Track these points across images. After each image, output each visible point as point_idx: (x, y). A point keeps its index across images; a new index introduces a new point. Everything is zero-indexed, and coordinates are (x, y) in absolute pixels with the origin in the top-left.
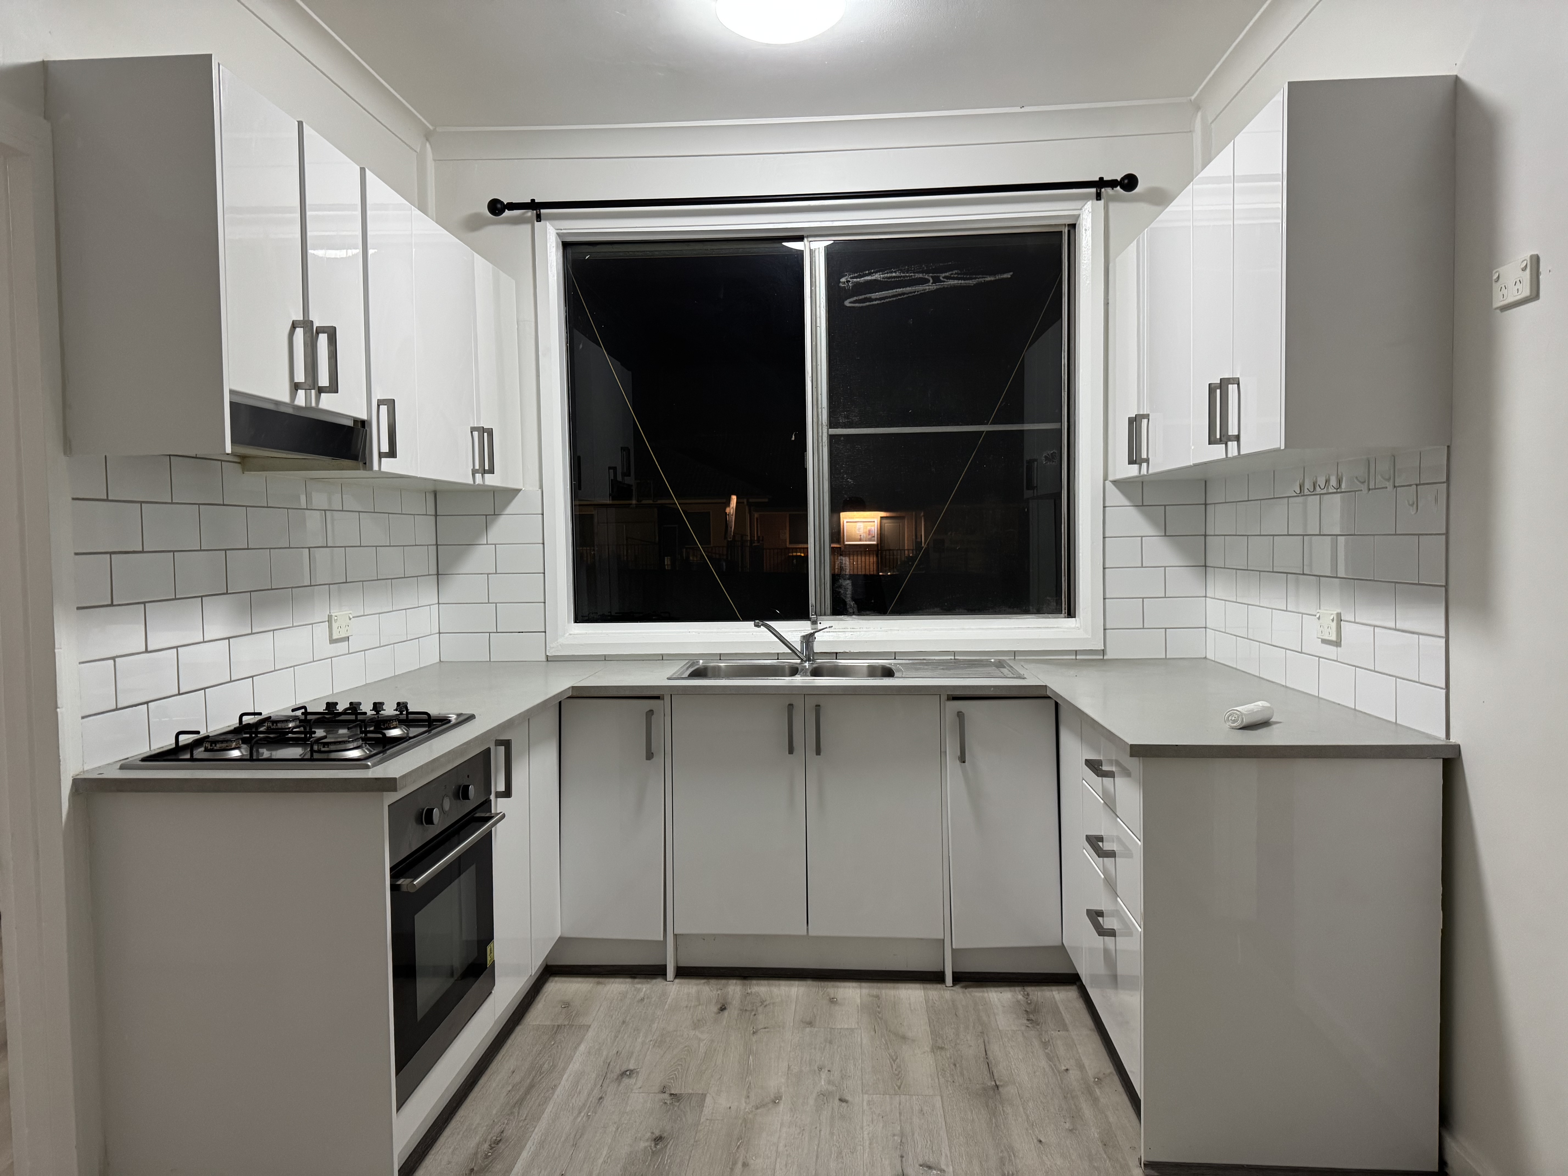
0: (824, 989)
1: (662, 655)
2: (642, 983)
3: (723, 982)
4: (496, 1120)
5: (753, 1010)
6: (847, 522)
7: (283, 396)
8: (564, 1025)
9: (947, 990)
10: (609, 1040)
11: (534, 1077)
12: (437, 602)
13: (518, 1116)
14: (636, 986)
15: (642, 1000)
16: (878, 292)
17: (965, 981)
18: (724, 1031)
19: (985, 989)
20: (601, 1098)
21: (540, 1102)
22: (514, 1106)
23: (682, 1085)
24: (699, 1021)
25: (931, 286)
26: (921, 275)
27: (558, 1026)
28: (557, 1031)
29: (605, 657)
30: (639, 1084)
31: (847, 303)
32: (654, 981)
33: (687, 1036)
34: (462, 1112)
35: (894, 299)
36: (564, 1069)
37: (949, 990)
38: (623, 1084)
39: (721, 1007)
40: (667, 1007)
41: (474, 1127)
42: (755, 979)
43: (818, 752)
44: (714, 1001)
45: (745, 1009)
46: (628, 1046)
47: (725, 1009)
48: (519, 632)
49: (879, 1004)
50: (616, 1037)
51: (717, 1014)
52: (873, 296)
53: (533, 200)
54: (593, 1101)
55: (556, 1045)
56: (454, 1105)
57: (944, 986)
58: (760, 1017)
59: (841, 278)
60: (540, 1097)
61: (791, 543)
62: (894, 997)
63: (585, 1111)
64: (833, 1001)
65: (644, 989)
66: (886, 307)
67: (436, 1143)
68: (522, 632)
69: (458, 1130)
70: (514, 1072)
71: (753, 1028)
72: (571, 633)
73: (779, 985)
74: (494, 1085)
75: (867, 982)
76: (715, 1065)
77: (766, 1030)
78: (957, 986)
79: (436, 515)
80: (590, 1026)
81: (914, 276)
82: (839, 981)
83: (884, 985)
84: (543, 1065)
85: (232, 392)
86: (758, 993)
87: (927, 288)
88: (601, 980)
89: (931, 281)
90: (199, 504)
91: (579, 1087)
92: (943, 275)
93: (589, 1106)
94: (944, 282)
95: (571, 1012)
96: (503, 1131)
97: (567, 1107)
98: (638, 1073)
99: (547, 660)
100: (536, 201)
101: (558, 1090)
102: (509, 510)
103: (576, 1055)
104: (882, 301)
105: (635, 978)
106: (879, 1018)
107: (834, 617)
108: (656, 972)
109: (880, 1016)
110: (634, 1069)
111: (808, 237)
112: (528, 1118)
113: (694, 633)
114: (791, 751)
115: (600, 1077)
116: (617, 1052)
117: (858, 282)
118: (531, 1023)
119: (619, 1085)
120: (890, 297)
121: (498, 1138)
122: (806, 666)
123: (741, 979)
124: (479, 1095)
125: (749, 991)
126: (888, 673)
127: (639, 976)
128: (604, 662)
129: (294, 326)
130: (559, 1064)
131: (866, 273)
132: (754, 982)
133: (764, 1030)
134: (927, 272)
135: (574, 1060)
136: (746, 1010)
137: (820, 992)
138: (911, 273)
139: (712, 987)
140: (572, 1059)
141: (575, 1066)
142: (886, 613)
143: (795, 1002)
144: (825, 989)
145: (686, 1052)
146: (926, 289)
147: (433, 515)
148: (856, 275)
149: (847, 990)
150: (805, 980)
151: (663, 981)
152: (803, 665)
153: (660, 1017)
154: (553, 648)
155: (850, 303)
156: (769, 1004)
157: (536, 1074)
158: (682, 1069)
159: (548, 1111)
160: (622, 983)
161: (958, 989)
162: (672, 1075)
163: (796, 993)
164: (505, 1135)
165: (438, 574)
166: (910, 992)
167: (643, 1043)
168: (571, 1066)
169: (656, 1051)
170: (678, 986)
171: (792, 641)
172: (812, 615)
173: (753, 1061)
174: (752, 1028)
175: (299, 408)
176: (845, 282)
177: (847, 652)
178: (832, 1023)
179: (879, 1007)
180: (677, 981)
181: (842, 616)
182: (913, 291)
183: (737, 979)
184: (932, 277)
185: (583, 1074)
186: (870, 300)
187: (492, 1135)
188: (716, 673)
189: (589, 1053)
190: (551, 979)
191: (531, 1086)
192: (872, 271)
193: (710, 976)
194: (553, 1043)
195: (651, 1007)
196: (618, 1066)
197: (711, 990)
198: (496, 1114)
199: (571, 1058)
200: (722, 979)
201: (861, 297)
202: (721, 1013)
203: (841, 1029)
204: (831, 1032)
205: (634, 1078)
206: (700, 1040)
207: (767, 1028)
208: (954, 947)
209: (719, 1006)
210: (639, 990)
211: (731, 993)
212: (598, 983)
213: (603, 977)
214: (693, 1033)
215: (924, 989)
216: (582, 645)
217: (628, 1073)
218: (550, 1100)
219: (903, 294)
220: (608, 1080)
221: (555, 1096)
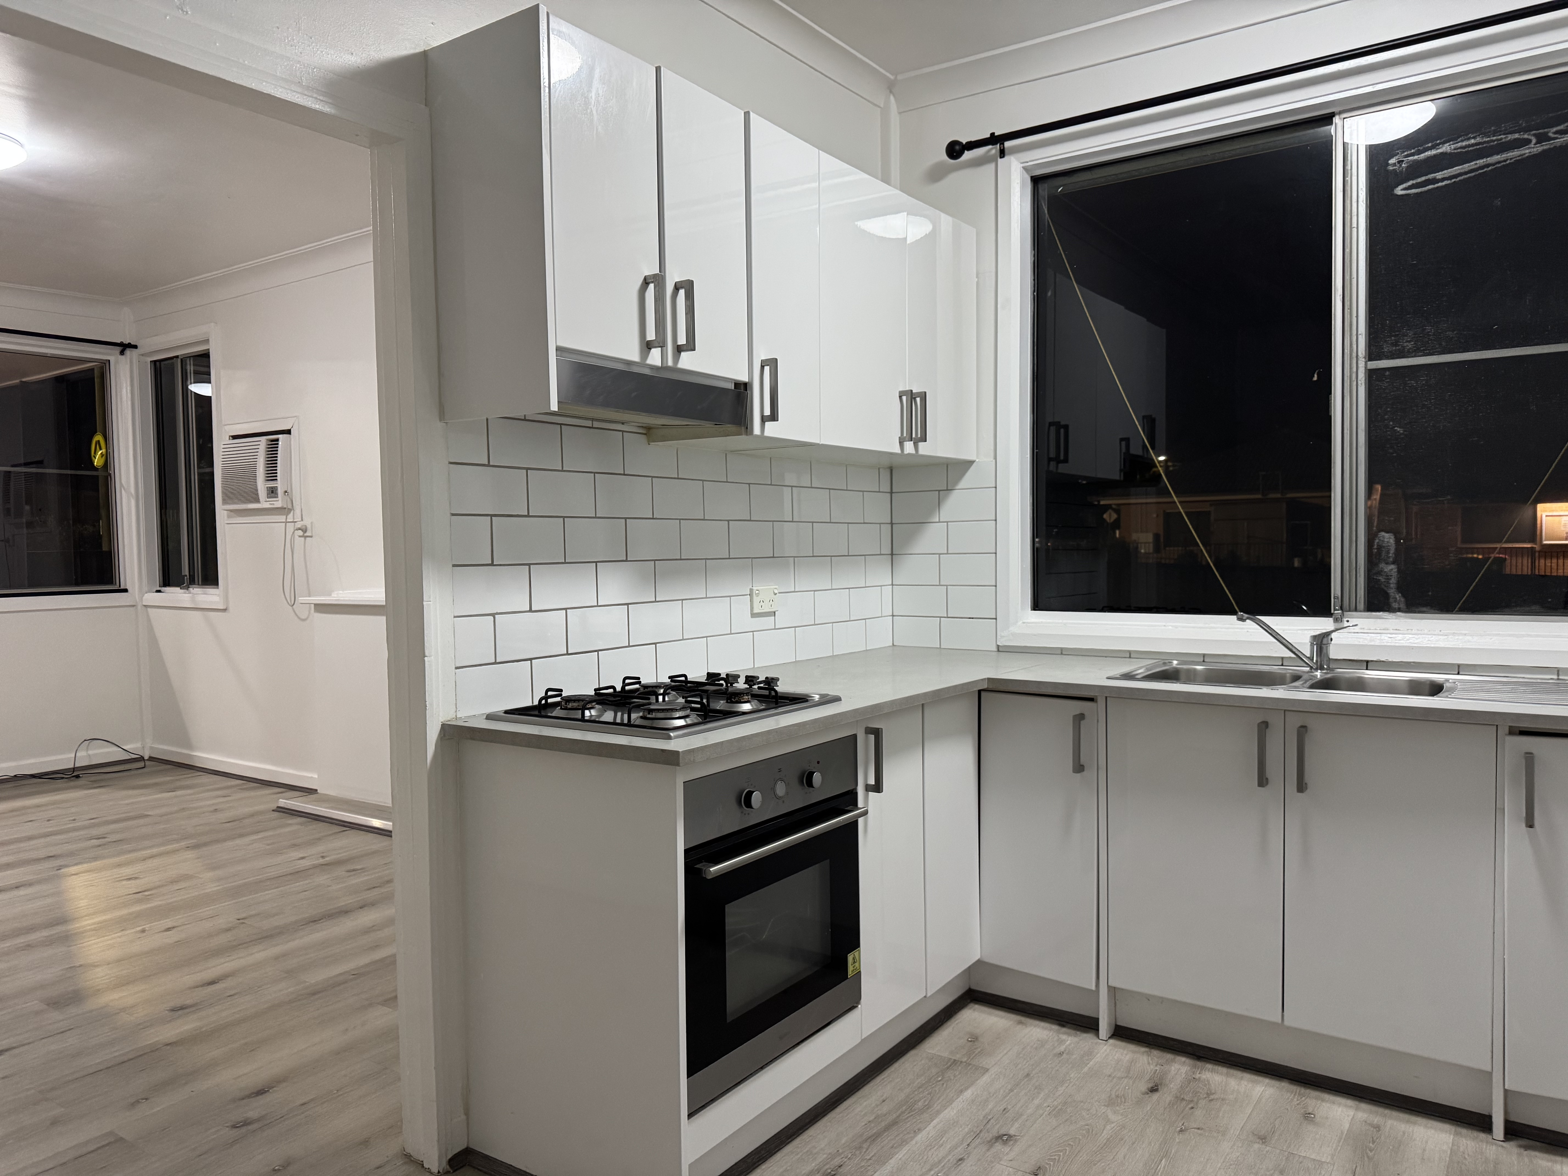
0: (1301, 1098)
1: (1130, 652)
2: (1069, 1035)
3: (1169, 1056)
4: (840, 1151)
5: (1192, 1101)
6: (1547, 516)
7: (633, 354)
8: (961, 1062)
9: (1492, 1144)
10: (1002, 1091)
11: (903, 1112)
12: (891, 583)
13: (865, 1152)
14: (1061, 1036)
15: (1061, 1054)
16: (1447, 169)
17: (1528, 1139)
18: (1143, 1118)
19: (1559, 1159)
20: (961, 1160)
21: (894, 1144)
22: (866, 1140)
23: (1061, 1171)
24: (1117, 1096)
25: (1534, 148)
26: (1517, 136)
27: (955, 1060)
28: (950, 1066)
29: (1062, 650)
30: (1012, 1155)
31: (1399, 191)
32: (1085, 1035)
33: (1095, 1112)
34: (812, 1132)
35: (1473, 174)
36: (938, 1113)
37: (1496, 1144)
38: (993, 1150)
39: (1152, 1087)
40: (1086, 1069)
41: (815, 1151)
42: (1210, 1063)
43: (1301, 787)
44: (1147, 1077)
45: (1182, 1097)
46: (1019, 1105)
47: (1156, 1090)
48: (970, 618)
49: (1375, 1138)
50: (1011, 1090)
51: (1143, 1094)
52: (1439, 175)
53: (993, 134)
54: (951, 1161)
55: (941, 1082)
56: (807, 1121)
57: (1490, 1137)
58: (1198, 1113)
59: (1390, 159)
60: (897, 1139)
61: (1463, 542)
62: (1404, 1133)
63: (936, 1170)
64: (1308, 1117)
65: (1068, 1043)
66: (1457, 188)
67: (771, 1158)
68: (973, 618)
69: (799, 1150)
70: (884, 1101)
71: (1183, 1125)
72: (1024, 621)
73: (1242, 1078)
74: (858, 1109)
75: (1369, 1103)
76: (1114, 1158)
77: (1199, 1131)
78: (1512, 1143)
79: (891, 493)
80: (987, 1070)
81: (1505, 138)
82: (1329, 1093)
83: (1395, 1114)
84: (918, 1102)
85: (559, 349)
86: (1208, 1081)
87: (1527, 151)
88: (1023, 1019)
89: (1534, 141)
90: (595, 473)
91: (944, 1139)
92: (1555, 129)
93: (944, 1166)
94: (1557, 138)
95: (975, 1049)
96: (842, 1165)
97: (921, 1158)
98: (1016, 1141)
99: (998, 651)
100: (996, 134)
101: (920, 1136)
102: (963, 484)
103: (958, 1100)
104: (1453, 180)
105: (1063, 1026)
106: (1368, 1157)
107: (1369, 613)
108: (1088, 1025)
109: (1371, 1154)
110: (1015, 1136)
111: (1340, 113)
112: (873, 1158)
113: (1170, 627)
114: (1263, 781)
115: (972, 1133)
116: (1005, 1109)
117: (1415, 160)
118: (927, 1050)
119: (988, 1150)
120: (1466, 173)
121: (832, 1172)
122: (1317, 675)
123: (1193, 1059)
124: (838, 1117)
125: (1197, 1076)
126: (1436, 689)
127: (1069, 1025)
128: (1060, 656)
129: (646, 282)
130: (935, 1105)
131: (1429, 147)
132: (1209, 1066)
133: (1196, 1130)
134: (1527, 130)
135: (953, 1105)
136: (1183, 1099)
137: (1295, 1100)
138: (1500, 135)
139: (1152, 1059)
140: (951, 1104)
141: (949, 1113)
142: (1453, 611)
143: (1253, 1105)
144: (1303, 1098)
145: (1084, 1132)
146: (1525, 154)
147: (888, 492)
148: (1412, 151)
149: (1335, 1107)
150: (1279, 1080)
151: (1095, 1037)
152: (1312, 674)
153: (1072, 1080)
154: (1004, 636)
155: (1402, 190)
156: (1217, 1099)
157: (906, 1110)
158: (1070, 1152)
159: (899, 1155)
160: (1046, 1029)
161: (1512, 1147)
162: (1055, 1155)
163: (1259, 1094)
164: (841, 1170)
165: (892, 554)
166: (1431, 1132)
167: (1038, 1107)
168: (946, 1111)
169: (1050, 1121)
170: (1111, 1048)
171: (1295, 643)
172: (1335, 610)
173: (1164, 1167)
174: (1181, 1124)
175: (653, 368)
176: (1395, 163)
177: (1383, 661)
178: (1295, 1146)
179: (1373, 1142)
180: (1111, 1041)
181: (1381, 613)
182: (1502, 159)
183: (1188, 1057)
184: (1534, 135)
185: (955, 1124)
186: (1435, 181)
187: (827, 1166)
188: (1191, 677)
189: (973, 1101)
190: (972, 1005)
191: (895, 1123)
192: (1438, 142)
193: (1155, 1045)
194: (940, 1079)
195: (1067, 1065)
196: (998, 1126)
197: (1149, 1063)
198: (844, 1144)
199: (951, 1101)
200: (1168, 1052)
201: (1419, 180)
202: (1150, 1094)
203: (1304, 1157)
204: (1287, 1158)
205: (1009, 1146)
206: (1108, 1121)
207: (1202, 1129)
208: (1506, 1087)
209: (1150, 1085)
210: (1061, 1042)
211: (1173, 1073)
212: (1020, 1023)
213: (1028, 1017)
214: (1104, 1111)
215: (1456, 1134)
216: (1035, 635)
217: (1005, 1138)
218: (906, 1144)
219: (1488, 166)
220: (979, 1140)
221: (914, 1142)
